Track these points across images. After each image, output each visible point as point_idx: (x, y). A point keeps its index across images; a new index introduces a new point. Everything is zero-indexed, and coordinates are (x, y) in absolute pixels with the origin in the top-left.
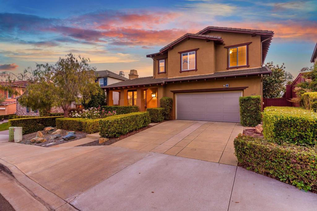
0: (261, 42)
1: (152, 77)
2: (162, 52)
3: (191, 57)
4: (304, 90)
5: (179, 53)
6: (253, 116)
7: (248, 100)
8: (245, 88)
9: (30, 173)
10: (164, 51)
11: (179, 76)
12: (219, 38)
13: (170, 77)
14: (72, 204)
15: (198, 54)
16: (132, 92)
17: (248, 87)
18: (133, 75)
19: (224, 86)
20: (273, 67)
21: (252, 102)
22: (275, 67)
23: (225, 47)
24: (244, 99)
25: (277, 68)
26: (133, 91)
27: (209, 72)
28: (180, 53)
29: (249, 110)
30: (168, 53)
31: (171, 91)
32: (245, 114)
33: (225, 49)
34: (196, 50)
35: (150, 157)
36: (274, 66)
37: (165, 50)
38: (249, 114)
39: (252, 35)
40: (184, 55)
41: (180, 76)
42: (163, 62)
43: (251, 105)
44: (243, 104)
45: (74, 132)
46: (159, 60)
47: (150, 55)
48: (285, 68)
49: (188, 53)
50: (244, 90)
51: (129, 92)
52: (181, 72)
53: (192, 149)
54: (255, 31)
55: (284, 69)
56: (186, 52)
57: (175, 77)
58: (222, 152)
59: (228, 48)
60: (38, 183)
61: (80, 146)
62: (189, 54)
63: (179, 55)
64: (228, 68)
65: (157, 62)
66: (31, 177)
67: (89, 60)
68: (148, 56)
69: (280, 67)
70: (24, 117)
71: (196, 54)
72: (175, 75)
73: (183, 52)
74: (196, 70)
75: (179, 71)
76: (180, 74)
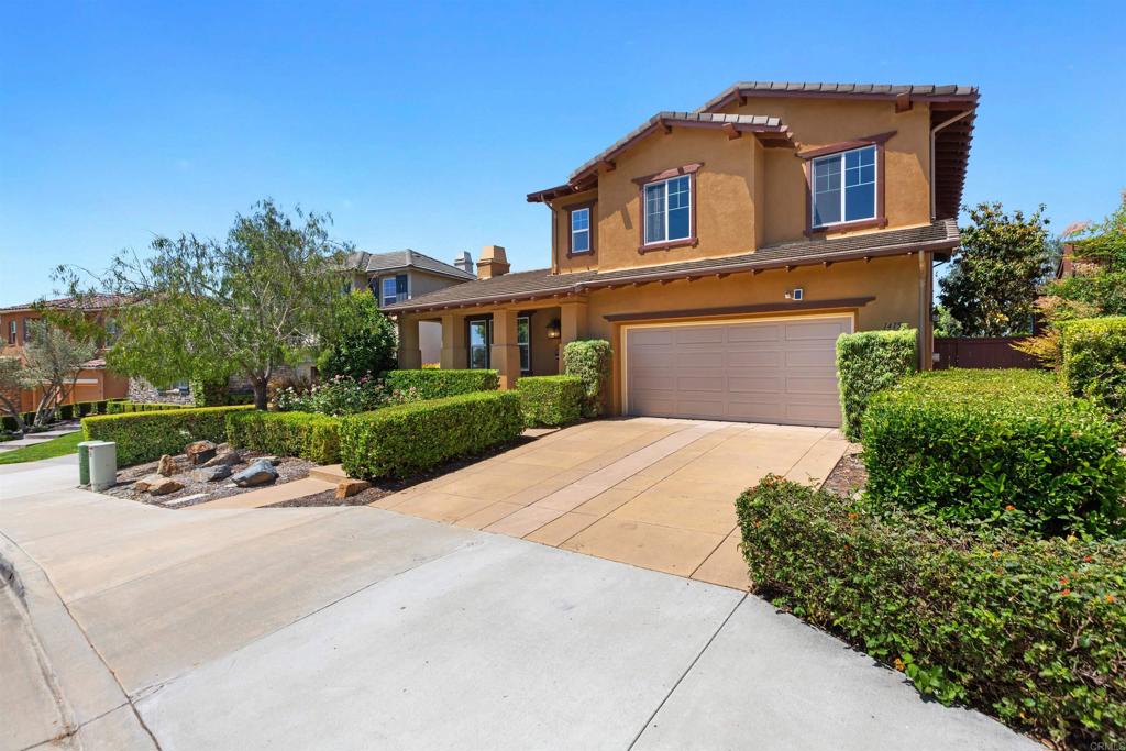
0: (932, 129)
1: (548, 271)
4: (1070, 309)
8: (865, 301)
9: (80, 595)
10: (582, 177)
11: (634, 265)
12: (774, 122)
13: (606, 267)
14: (138, 709)
18: (490, 264)
19: (787, 296)
20: (1000, 218)
21: (882, 352)
22: (1010, 219)
23: (798, 156)
25: (1017, 222)
27: (737, 247)
30: (597, 185)
32: (856, 398)
33: (799, 160)
34: (693, 170)
35: (470, 549)
36: (1006, 218)
39: (897, 105)
40: (651, 190)
41: (639, 265)
43: (875, 367)
44: (846, 363)
45: (273, 458)
46: (569, 208)
47: (539, 194)
48: (1047, 222)
49: (666, 181)
50: (860, 310)
52: (643, 252)
53: (623, 525)
54: (906, 92)
55: (1045, 227)
56: (657, 180)
57: (623, 266)
58: (722, 538)
59: (808, 158)
60: (85, 629)
61: (273, 506)
63: (635, 188)
64: (808, 232)
65: (564, 214)
66: (75, 608)
67: (329, 221)
68: (533, 198)
69: (1027, 219)
70: (150, 408)
71: (695, 183)
72: (623, 261)
73: (649, 178)
74: (695, 244)
75: (637, 245)
76: (639, 256)
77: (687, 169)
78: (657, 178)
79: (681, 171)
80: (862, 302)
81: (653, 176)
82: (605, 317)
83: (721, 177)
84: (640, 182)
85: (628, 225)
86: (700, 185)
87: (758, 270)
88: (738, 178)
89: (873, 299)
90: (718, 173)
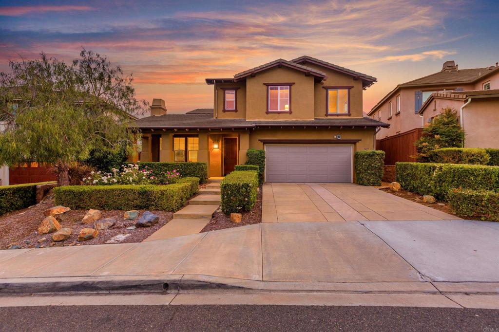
0: (362, 88)
2: (237, 79)
3: (282, 93)
5: (264, 84)
6: (377, 174)
7: (373, 155)
8: (358, 141)
11: (264, 119)
13: (250, 119)
15: (293, 91)
16: (184, 139)
17: (361, 140)
18: (160, 108)
19: (335, 137)
21: (377, 157)
23: (323, 87)
24: (369, 155)
26: (186, 137)
27: (307, 117)
28: (267, 85)
29: (373, 167)
30: (246, 82)
31: (259, 140)
33: (324, 89)
34: (291, 85)
37: (244, 76)
38: (373, 172)
39: (354, 78)
40: (272, 89)
41: (266, 119)
42: (233, 94)
46: (224, 90)
47: (213, 80)
49: (279, 87)
50: (357, 143)
51: (178, 139)
52: (267, 113)
54: (359, 75)
56: (275, 85)
57: (258, 119)
59: (327, 88)
62: (280, 89)
63: (265, 87)
64: (327, 115)
65: (221, 92)
68: (209, 81)
73: (272, 84)
75: (265, 110)
76: (266, 115)
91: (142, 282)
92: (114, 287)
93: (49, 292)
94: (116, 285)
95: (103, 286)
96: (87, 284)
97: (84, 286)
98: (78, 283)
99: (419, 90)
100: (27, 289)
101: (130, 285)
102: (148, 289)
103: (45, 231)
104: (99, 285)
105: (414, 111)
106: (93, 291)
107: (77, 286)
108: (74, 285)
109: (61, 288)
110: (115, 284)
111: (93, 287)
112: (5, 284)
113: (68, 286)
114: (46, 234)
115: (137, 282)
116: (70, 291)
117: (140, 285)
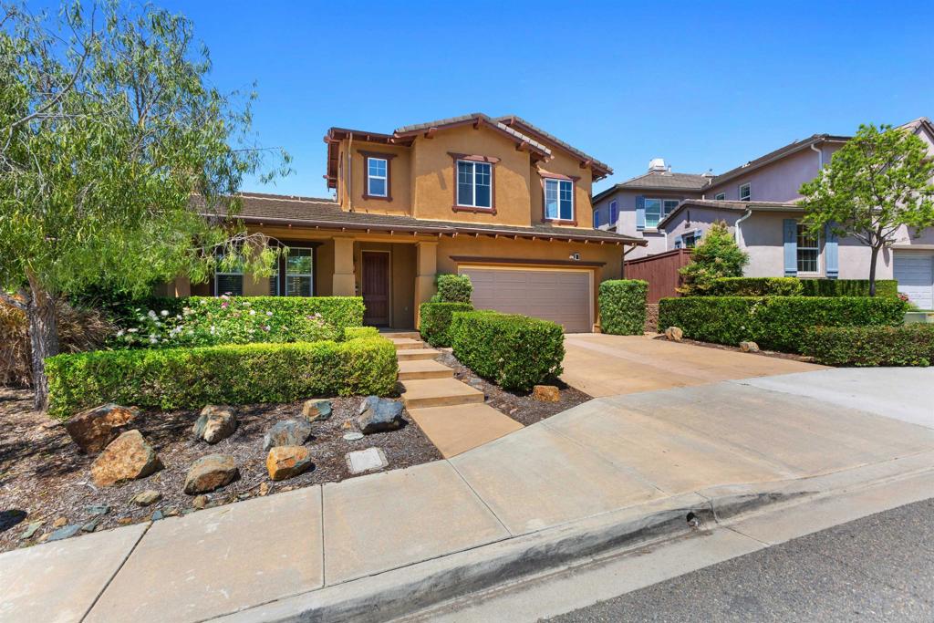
0: (592, 182)
2: (397, 138)
11: (449, 219)
13: (423, 216)
19: (572, 257)
27: (519, 221)
30: (413, 146)
39: (582, 164)
41: (453, 219)
42: (384, 165)
46: (366, 155)
50: (601, 268)
52: (456, 210)
64: (544, 221)
65: (360, 160)
71: (494, 170)
72: (439, 214)
73: (463, 156)
74: (494, 213)
75: (451, 204)
76: (452, 212)
77: (490, 159)
78: (468, 157)
79: (486, 159)
80: (601, 264)
81: (466, 155)
82: (451, 257)
83: (511, 172)
84: (454, 156)
85: (444, 186)
86: (497, 173)
87: (529, 238)
88: (520, 177)
89: (605, 264)
90: (510, 169)
91: (647, 521)
92: (598, 545)
93: (449, 597)
94: (600, 541)
95: (573, 549)
96: (538, 553)
97: (532, 561)
98: (515, 557)
99: (641, 195)
100: (384, 609)
101: (627, 532)
102: (664, 533)
103: (126, 473)
104: (563, 550)
105: (635, 225)
106: (557, 566)
107: (515, 563)
108: (507, 565)
109: (479, 580)
110: (597, 538)
111: (552, 557)
112: (309, 612)
113: (495, 568)
114: (131, 479)
115: (639, 524)
116: (503, 579)
117: (646, 529)
